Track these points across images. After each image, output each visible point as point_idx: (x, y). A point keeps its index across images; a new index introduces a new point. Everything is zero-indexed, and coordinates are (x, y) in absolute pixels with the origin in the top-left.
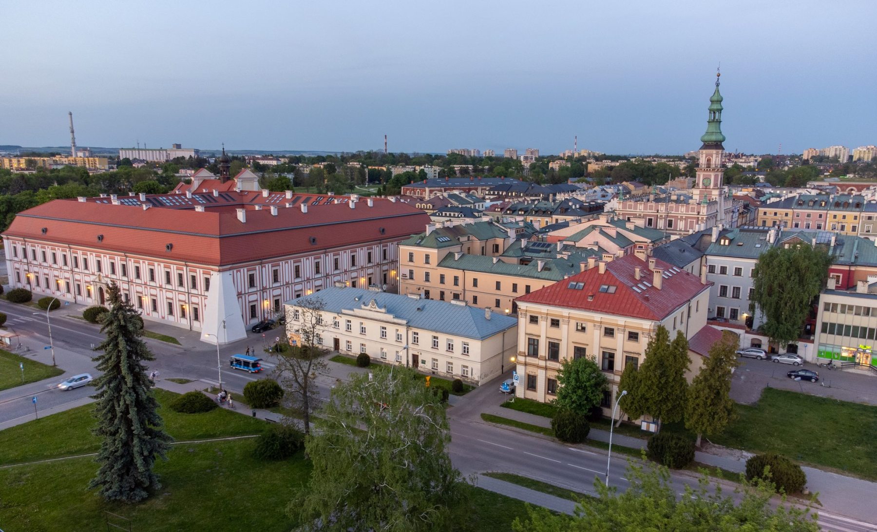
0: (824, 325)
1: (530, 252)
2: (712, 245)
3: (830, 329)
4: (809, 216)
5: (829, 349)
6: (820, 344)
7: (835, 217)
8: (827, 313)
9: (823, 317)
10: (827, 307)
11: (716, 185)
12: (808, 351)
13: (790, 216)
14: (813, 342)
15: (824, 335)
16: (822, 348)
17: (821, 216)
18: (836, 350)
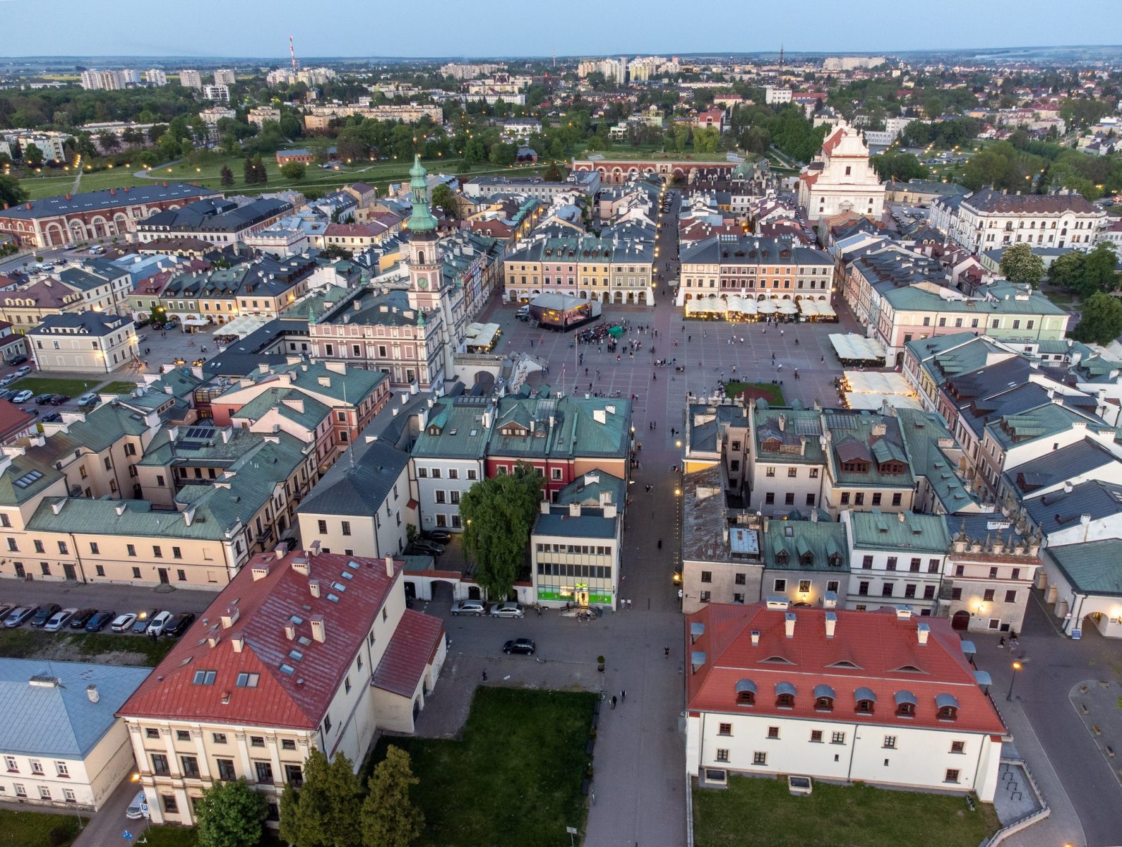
0: (540, 566)
1: (184, 448)
2: (421, 435)
3: (546, 569)
4: (558, 269)
5: (549, 590)
6: (539, 586)
7: (585, 269)
8: (541, 554)
9: (537, 558)
10: (540, 547)
11: (435, 285)
12: (528, 595)
13: (539, 270)
14: (531, 585)
15: (541, 576)
16: (542, 590)
17: (571, 269)
18: (555, 591)
